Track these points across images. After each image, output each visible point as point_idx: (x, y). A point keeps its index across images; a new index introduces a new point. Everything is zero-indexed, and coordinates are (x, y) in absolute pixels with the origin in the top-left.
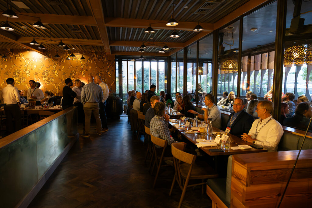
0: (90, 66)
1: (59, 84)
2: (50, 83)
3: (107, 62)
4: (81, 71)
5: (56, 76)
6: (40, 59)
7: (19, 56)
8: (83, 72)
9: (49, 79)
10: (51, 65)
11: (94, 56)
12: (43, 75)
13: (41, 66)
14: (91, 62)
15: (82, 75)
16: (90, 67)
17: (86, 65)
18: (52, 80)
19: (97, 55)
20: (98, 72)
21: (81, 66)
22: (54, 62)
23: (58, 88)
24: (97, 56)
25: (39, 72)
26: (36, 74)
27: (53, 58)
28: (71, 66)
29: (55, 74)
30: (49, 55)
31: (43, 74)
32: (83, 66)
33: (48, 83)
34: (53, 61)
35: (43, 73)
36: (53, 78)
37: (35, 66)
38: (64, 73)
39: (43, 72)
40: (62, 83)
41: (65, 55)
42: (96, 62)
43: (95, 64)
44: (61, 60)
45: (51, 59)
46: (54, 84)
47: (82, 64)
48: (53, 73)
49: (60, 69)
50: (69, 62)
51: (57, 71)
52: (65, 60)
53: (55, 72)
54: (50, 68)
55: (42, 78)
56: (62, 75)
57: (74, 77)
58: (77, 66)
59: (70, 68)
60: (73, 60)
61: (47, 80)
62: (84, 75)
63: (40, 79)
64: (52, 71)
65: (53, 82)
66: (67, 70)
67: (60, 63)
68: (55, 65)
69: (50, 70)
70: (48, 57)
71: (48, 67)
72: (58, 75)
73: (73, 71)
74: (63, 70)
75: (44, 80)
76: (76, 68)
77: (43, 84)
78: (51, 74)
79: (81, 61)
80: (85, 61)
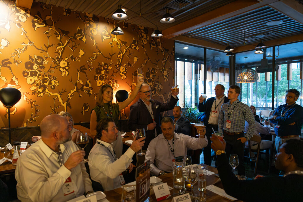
0: (136, 57)
1: (69, 95)
2: (47, 91)
3: (162, 51)
4: (118, 65)
5: (63, 74)
6: (20, 26)
8: (122, 68)
9: (44, 80)
10: (52, 45)
11: (142, 37)
12: (28, 68)
14: (137, 48)
15: (121, 74)
16: (136, 59)
17: (128, 53)
18: (53, 82)
19: (147, 36)
20: (149, 69)
21: (119, 55)
22: (59, 38)
23: (68, 105)
24: (148, 37)
25: (16, 61)
26: (6, 63)
28: (100, 52)
29: (61, 69)
30: (48, 18)
31: (29, 65)
32: (123, 56)
33: (40, 90)
34: (56, 34)
35: (27, 64)
36: (54, 78)
38: (84, 66)
39: (28, 60)
40: (77, 91)
41: (85, 25)
42: (145, 49)
43: (145, 53)
44: (77, 35)
45: (50, 29)
46: (56, 94)
47: (121, 50)
48: (55, 65)
49: (72, 58)
50: (95, 42)
51: (65, 61)
52: (85, 36)
53: (60, 63)
54: (47, 52)
55: (24, 76)
56: (79, 71)
57: (105, 78)
58: (111, 55)
59: (97, 56)
60: (103, 40)
61: (38, 83)
62: (123, 74)
63: (17, 79)
64: (53, 59)
65: (53, 88)
66: (90, 61)
67: (73, 42)
68: (61, 46)
69: (47, 58)
70: (43, 22)
71: (42, 49)
72: (68, 71)
73: (103, 63)
74: (80, 59)
75: (31, 83)
76: (108, 58)
77: (28, 93)
78: (51, 67)
79: (119, 43)
80: (126, 45)
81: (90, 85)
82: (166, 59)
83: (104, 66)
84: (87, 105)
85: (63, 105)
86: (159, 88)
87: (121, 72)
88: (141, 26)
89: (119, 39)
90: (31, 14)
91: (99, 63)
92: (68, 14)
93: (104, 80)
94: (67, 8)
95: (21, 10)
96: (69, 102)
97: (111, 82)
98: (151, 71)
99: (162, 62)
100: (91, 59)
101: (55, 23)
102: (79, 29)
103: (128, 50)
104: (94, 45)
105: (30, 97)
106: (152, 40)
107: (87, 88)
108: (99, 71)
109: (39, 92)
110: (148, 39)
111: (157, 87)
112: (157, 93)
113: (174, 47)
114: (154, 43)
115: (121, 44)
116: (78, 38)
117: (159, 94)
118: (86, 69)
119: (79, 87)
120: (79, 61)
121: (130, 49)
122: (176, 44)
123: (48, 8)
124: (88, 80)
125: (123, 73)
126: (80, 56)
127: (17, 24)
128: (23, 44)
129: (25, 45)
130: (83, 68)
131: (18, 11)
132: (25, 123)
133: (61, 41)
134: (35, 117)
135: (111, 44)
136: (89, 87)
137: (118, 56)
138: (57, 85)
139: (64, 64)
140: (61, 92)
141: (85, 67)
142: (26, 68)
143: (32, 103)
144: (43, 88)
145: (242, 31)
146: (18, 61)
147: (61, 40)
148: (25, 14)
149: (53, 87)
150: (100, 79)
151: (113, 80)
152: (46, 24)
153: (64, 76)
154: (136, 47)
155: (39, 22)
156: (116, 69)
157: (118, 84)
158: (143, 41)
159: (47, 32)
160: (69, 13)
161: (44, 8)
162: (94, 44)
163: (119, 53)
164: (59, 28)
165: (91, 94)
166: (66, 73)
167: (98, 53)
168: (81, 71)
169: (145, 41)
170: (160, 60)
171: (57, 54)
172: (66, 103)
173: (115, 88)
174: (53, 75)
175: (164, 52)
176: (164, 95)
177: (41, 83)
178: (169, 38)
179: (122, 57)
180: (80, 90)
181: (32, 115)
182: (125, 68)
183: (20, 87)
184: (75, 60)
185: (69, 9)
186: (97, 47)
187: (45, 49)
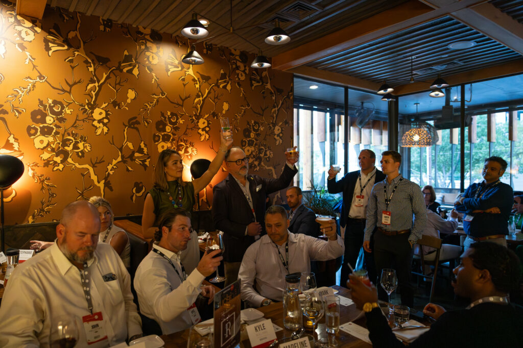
0: (226, 102)
1: (110, 167)
2: (70, 160)
3: (271, 93)
4: (195, 115)
5: (99, 132)
6: (23, 47)
8: (201, 121)
9: (65, 143)
10: (79, 82)
11: (238, 68)
12: (37, 121)
13: (29, 78)
14: (229, 87)
15: (200, 131)
16: (226, 106)
17: (212, 95)
18: (81, 145)
19: (245, 67)
20: (248, 124)
21: (197, 100)
22: (91, 69)
23: (107, 184)
24: (247, 68)
25: (15, 109)
28: (163, 94)
29: (95, 123)
30: (71, 35)
31: (38, 116)
32: (204, 100)
33: (58, 159)
34: (86, 62)
35: (34, 115)
36: (83, 139)
38: (135, 118)
39: (36, 107)
40: (124, 161)
41: (138, 47)
42: (242, 89)
43: (241, 96)
44: (122, 65)
45: (77, 53)
46: (87, 166)
47: (200, 91)
48: (85, 116)
49: (115, 104)
50: (155, 77)
51: (102, 109)
52: (137, 66)
53: (92, 112)
54: (70, 93)
55: (30, 135)
56: (126, 126)
57: (171, 138)
58: (183, 98)
59: (158, 101)
60: (169, 73)
61: (54, 147)
62: (204, 132)
63: (16, 140)
64: (81, 105)
65: (81, 156)
66: (146, 109)
67: (116, 77)
68: (95, 83)
69: (70, 103)
70: (64, 42)
71: (61, 88)
72: (107, 126)
73: (169, 113)
74: (128, 105)
75: (42, 146)
76: (178, 104)
77: (36, 165)
78: (77, 120)
79: (196, 79)
80: (209, 81)
81: (145, 150)
82: (279, 106)
83: (171, 117)
84: (141, 185)
85: (98, 185)
86: (267, 155)
87: (200, 128)
88: (235, 50)
89: (198, 72)
90: (42, 28)
91: (161, 112)
92: (108, 29)
93: (171, 142)
94: (105, 18)
95: (26, 21)
96: (109, 179)
97: (182, 145)
98: (253, 126)
99: (272, 111)
100: (148, 105)
101: (84, 43)
102: (127, 54)
103: (212, 91)
104: (153, 82)
105: (40, 170)
106: (254, 74)
107: (140, 155)
108: (161, 127)
109: (55, 162)
110: (247, 72)
111: (263, 153)
112: (262, 163)
113: (292, 85)
114: (258, 78)
115: (201, 80)
116: (125, 70)
117: (266, 167)
118: (138, 123)
119: (127, 155)
120: (127, 109)
121: (215, 88)
122: (295, 80)
123: (73, 18)
124: (143, 142)
125: (203, 130)
126: (129, 101)
127: (17, 45)
128: (28, 79)
129: (32, 81)
130: (134, 121)
131: (19, 23)
132: (31, 217)
133: (95, 75)
134: (48, 206)
135: (183, 80)
136: (145, 154)
137: (195, 101)
138: (87, 151)
139: (101, 114)
140: (94, 163)
141: (137, 119)
142: (33, 121)
143: (43, 181)
144: (62, 156)
145: (408, 58)
146: (20, 109)
147: (94, 72)
148: (32, 28)
149: (80, 154)
150: (164, 140)
151: (185, 141)
152: (70, 46)
153: (100, 135)
154: (226, 86)
155: (57, 42)
156: (192, 122)
157: (194, 149)
158: (238, 75)
159: (70, 58)
160: (110, 27)
161: (66, 18)
162: (153, 80)
163: (197, 96)
164: (92, 53)
165: (148, 165)
166: (103, 129)
167: (161, 96)
168: (130, 127)
169: (242, 76)
170: (268, 108)
171: (88, 96)
172: (103, 181)
173: (191, 155)
174: (80, 133)
175: (275, 94)
176: (275, 168)
177: (59, 148)
178: (284, 70)
179: (202, 102)
180: (129, 160)
181: (43, 204)
182: (208, 121)
183: (22, 154)
184: (119, 108)
185: (109, 20)
186: (158, 85)
187: (67, 88)
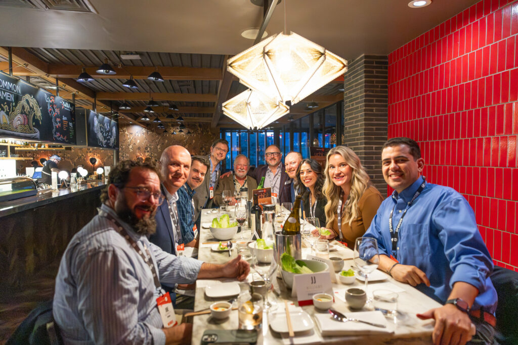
3: (211, 135)
7: (123, 131)
9: (152, 154)
10: (155, 140)
11: (198, 129)
13: (145, 140)
14: (195, 135)
16: (194, 141)
18: (155, 154)
19: (201, 128)
21: (185, 140)
22: (157, 136)
24: (202, 130)
25: (142, 147)
26: (139, 148)
27: (156, 132)
29: (158, 149)
30: (153, 129)
31: (146, 148)
32: (187, 140)
37: (138, 141)
39: (146, 146)
41: (168, 129)
43: (199, 137)
45: (154, 133)
49: (163, 144)
52: (168, 134)
55: (145, 153)
68: (158, 139)
69: (153, 145)
79: (184, 135)
80: (188, 135)
90: (147, 129)
95: (143, 128)
116: (165, 135)
187: (152, 141)
